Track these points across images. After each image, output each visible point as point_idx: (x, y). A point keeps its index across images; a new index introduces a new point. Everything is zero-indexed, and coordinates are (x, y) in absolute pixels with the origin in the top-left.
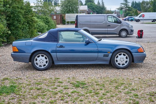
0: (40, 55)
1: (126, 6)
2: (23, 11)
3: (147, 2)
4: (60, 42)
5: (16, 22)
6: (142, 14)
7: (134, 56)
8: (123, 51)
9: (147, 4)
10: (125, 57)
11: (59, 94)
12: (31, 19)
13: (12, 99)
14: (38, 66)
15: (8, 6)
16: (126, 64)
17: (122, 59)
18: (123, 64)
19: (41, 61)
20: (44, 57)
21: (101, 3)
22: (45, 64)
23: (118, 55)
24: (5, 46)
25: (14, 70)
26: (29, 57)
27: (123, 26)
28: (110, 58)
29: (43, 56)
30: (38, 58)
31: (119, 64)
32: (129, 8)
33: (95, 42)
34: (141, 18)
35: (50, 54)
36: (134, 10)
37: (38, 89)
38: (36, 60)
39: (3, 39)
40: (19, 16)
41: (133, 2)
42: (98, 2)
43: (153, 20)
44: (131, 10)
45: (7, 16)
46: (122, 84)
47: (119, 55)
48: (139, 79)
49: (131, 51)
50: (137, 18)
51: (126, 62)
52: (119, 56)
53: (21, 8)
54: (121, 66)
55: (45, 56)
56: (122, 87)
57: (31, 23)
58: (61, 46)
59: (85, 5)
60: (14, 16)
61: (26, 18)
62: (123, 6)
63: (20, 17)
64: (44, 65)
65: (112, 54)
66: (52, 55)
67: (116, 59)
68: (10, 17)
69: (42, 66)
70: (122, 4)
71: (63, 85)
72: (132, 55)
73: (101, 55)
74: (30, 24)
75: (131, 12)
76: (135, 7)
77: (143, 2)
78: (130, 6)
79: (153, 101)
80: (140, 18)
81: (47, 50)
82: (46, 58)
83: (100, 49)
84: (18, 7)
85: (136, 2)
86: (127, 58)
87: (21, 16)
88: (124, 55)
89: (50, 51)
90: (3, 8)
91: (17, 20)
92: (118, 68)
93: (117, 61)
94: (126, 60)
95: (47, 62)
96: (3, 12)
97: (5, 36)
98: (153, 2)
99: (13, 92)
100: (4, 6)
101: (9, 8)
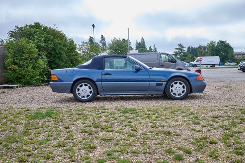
0: (83, 84)
1: (181, 51)
2: (66, 49)
3: (204, 46)
4: (106, 69)
5: (58, 60)
6: (199, 58)
7: (192, 85)
8: (179, 78)
9: (205, 49)
10: (182, 86)
11: (104, 118)
12: (75, 58)
13: (48, 122)
14: (80, 97)
15: (50, 41)
16: (183, 95)
17: (178, 89)
18: (180, 95)
19: (85, 91)
20: (87, 87)
21: (153, 49)
22: (89, 94)
23: (173, 83)
24: (45, 85)
25: (53, 102)
26: (70, 86)
27: (178, 65)
28: (164, 88)
29: (86, 85)
30: (80, 88)
31: (175, 94)
32: (185, 53)
33: (147, 69)
34: (199, 63)
35: (95, 83)
36: (190, 56)
37: (79, 114)
38: (79, 90)
39: (43, 77)
40: (60, 54)
41: (189, 48)
42: (150, 48)
43: (212, 65)
44: (186, 56)
45: (48, 53)
46: (179, 110)
47: (175, 83)
48: (199, 106)
49: (189, 78)
50: (194, 63)
51: (183, 92)
52: (174, 85)
53: (64, 45)
54: (177, 96)
55: (89, 85)
56: (179, 112)
57: (75, 62)
58: (107, 74)
59: (136, 50)
60: (56, 53)
61: (69, 56)
62: (178, 51)
63: (62, 54)
64: (88, 96)
65: (165, 82)
66: (97, 84)
67: (171, 88)
68: (51, 54)
69: (86, 97)
70: (176, 49)
71: (109, 111)
72: (190, 84)
73: (153, 84)
74: (73, 63)
75: (187, 58)
76: (191, 53)
77: (200, 47)
78: (186, 52)
79: (217, 122)
80: (197, 63)
81: (91, 78)
82: (90, 88)
83: (152, 77)
84: (60, 44)
85: (192, 48)
86: (183, 87)
87: (64, 53)
88: (180, 84)
89: (94, 80)
90: (43, 44)
91: (59, 58)
92: (174, 99)
93: (172, 91)
94: (183, 89)
95: (90, 92)
96: (44, 48)
97: (46, 75)
98: (211, 46)
99: (50, 117)
100: (45, 41)
101: (50, 44)
